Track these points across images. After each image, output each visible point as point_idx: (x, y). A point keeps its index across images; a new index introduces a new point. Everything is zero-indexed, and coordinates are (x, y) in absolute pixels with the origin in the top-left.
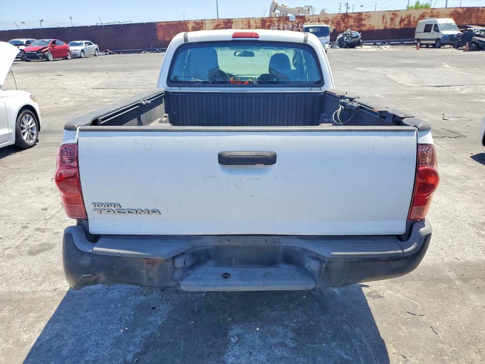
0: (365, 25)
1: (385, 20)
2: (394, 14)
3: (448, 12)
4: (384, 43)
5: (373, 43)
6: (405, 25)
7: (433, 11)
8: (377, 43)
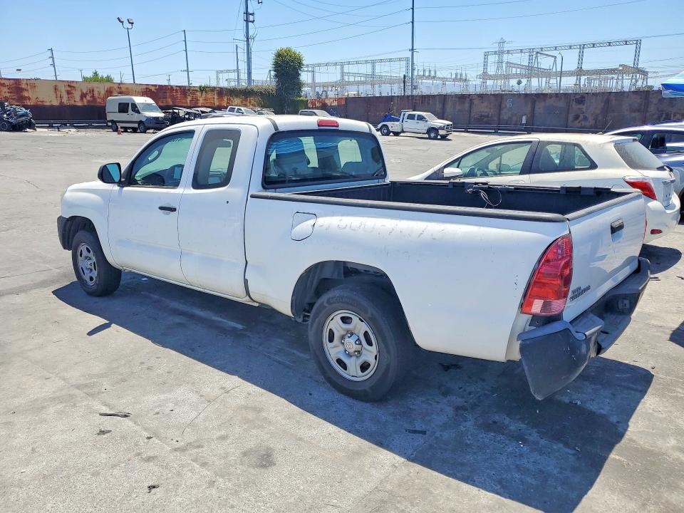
0: (29, 99)
1: (59, 93)
2: (71, 86)
3: (139, 89)
4: (65, 125)
5: (48, 125)
6: (89, 101)
7: (121, 86)
8: (54, 125)
